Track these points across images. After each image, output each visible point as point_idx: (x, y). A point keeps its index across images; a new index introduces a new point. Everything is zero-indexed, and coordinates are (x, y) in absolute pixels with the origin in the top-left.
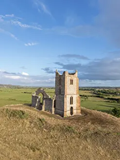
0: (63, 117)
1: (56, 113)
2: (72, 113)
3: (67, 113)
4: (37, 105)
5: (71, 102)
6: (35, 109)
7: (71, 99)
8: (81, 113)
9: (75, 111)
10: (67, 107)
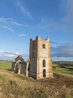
0: (36, 79)
1: (29, 76)
2: (44, 75)
3: (40, 76)
4: (14, 69)
5: (44, 65)
6: (13, 72)
7: (44, 62)
8: (54, 76)
9: (47, 74)
10: (40, 69)
